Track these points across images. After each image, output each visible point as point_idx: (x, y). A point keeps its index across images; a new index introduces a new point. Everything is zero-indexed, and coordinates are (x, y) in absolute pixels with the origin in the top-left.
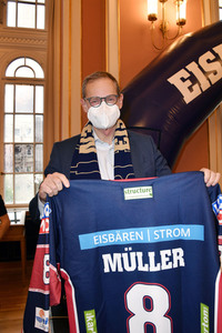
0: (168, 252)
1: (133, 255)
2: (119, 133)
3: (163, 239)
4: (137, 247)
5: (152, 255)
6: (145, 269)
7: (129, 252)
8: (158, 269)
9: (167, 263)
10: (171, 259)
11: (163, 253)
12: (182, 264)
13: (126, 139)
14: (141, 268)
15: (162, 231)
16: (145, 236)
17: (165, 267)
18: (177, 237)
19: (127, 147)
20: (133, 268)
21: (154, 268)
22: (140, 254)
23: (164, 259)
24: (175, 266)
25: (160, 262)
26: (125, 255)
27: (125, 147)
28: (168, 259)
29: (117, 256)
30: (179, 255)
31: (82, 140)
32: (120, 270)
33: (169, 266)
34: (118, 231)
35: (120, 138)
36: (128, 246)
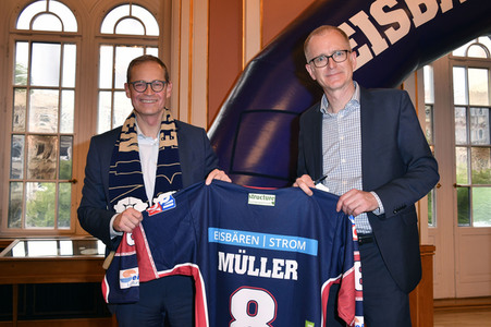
0: (282, 262)
1: (245, 258)
2: (166, 127)
3: (278, 247)
4: (250, 251)
5: (264, 261)
6: (256, 273)
7: (242, 254)
8: (268, 275)
9: (279, 272)
10: (284, 269)
11: (276, 262)
12: (295, 277)
13: (174, 134)
14: (251, 273)
15: (279, 240)
16: (261, 242)
17: (275, 275)
18: (293, 248)
19: (174, 142)
20: (242, 272)
21: (264, 274)
22: (252, 259)
23: (276, 268)
24: (287, 277)
25: (272, 269)
26: (238, 257)
27: (173, 142)
28: (280, 269)
29: (230, 256)
30: (292, 268)
31: (123, 136)
32: (231, 271)
33: (281, 276)
34: (236, 232)
35: (167, 133)
36: (242, 248)
